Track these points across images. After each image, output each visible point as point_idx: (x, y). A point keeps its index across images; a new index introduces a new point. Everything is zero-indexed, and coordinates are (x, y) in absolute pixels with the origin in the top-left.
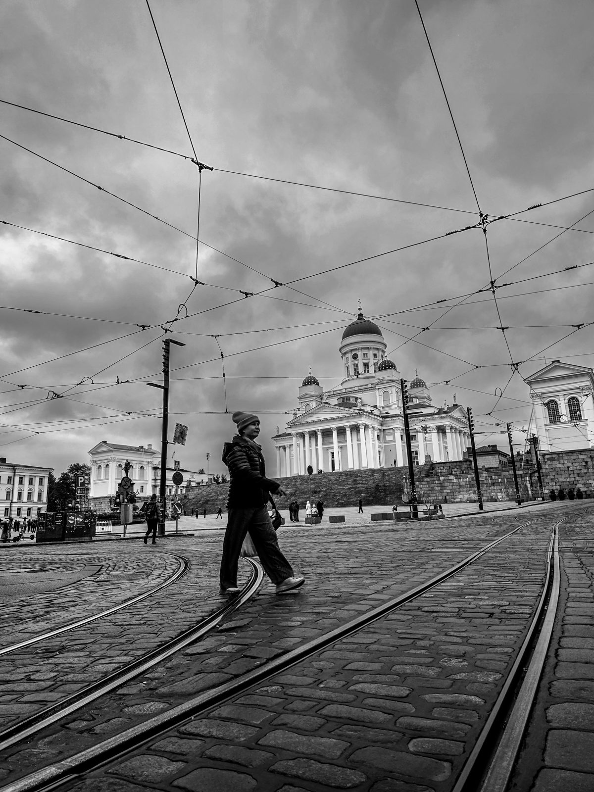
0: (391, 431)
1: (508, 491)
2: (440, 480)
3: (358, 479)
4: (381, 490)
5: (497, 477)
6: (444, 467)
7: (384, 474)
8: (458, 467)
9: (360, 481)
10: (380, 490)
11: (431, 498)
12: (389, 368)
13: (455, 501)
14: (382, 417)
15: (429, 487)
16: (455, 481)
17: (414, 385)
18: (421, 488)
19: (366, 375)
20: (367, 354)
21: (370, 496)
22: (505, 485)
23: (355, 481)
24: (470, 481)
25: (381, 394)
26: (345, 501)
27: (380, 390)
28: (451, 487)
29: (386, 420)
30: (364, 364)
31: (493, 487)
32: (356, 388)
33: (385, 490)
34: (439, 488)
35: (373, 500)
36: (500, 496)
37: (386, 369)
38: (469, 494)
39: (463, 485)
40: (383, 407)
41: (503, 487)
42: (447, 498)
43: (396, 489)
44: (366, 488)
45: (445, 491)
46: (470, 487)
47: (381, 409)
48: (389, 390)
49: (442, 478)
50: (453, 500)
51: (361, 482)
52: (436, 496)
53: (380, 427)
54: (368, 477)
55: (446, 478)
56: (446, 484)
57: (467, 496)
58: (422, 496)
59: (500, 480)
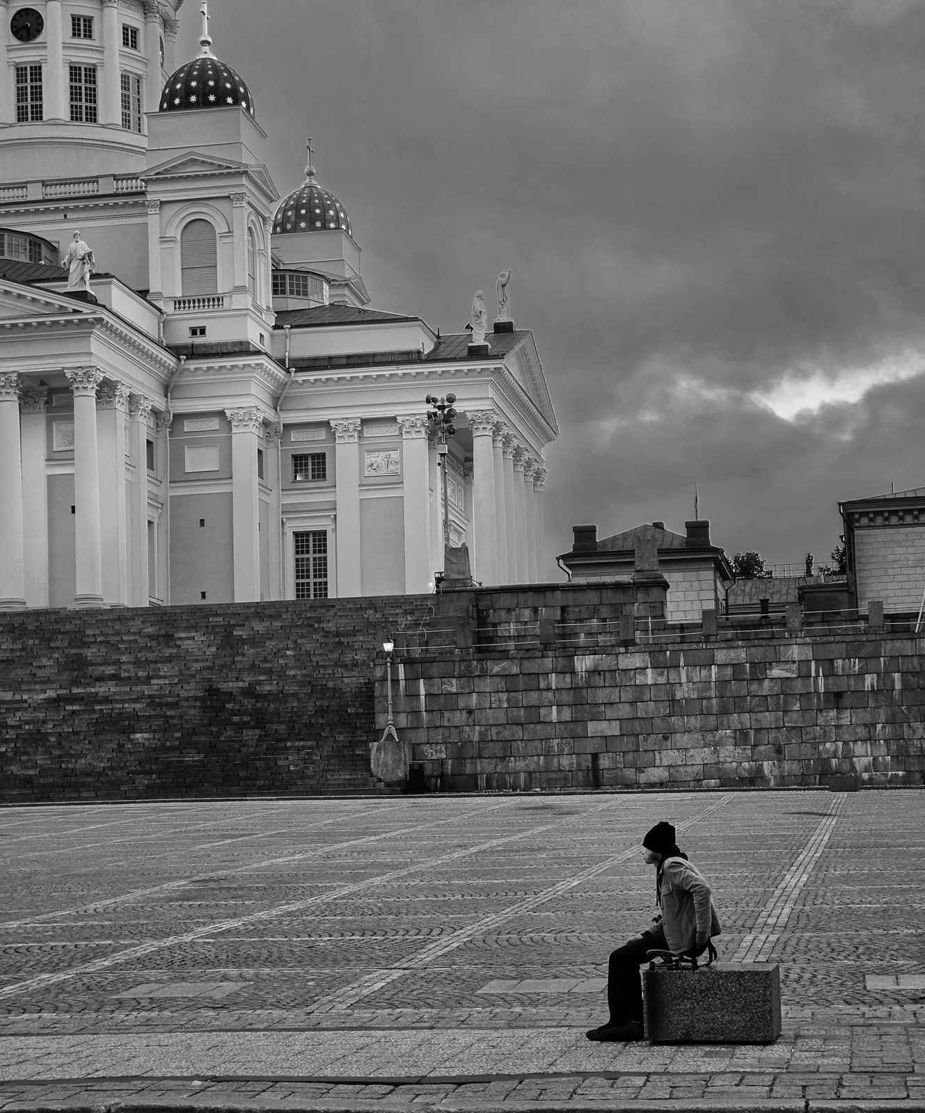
0: (214, 424)
1: (907, 732)
2: (573, 672)
3: (89, 653)
4: (238, 713)
5: (857, 666)
6: (535, 610)
7: (229, 635)
8: (605, 612)
9: (106, 663)
10: (234, 713)
11: (521, 764)
12: (220, 102)
13: (643, 778)
14: (176, 350)
15: (513, 705)
16: (650, 677)
17: (298, 215)
18: (470, 712)
19: (84, 131)
20: (88, 21)
21: (186, 743)
22: (891, 703)
23: (76, 667)
24: (722, 683)
25: (175, 232)
26: (44, 772)
27: (169, 211)
28: (625, 710)
29: (193, 365)
30: (74, 71)
31: (833, 713)
32: (35, 193)
33: (260, 719)
34: (567, 714)
35: (203, 764)
36: (863, 756)
37: (208, 104)
38: (717, 744)
39: (689, 700)
40: (179, 303)
41: (882, 715)
42: (604, 762)
43: (320, 712)
44: (152, 701)
45: (593, 728)
46: (724, 711)
47: (168, 308)
48: (214, 215)
49: (584, 663)
50: (630, 773)
51: (110, 670)
52: (548, 754)
53: (160, 404)
54: (151, 649)
55: (605, 661)
56: (602, 696)
57: (701, 756)
58: (471, 752)
59: (870, 680)
